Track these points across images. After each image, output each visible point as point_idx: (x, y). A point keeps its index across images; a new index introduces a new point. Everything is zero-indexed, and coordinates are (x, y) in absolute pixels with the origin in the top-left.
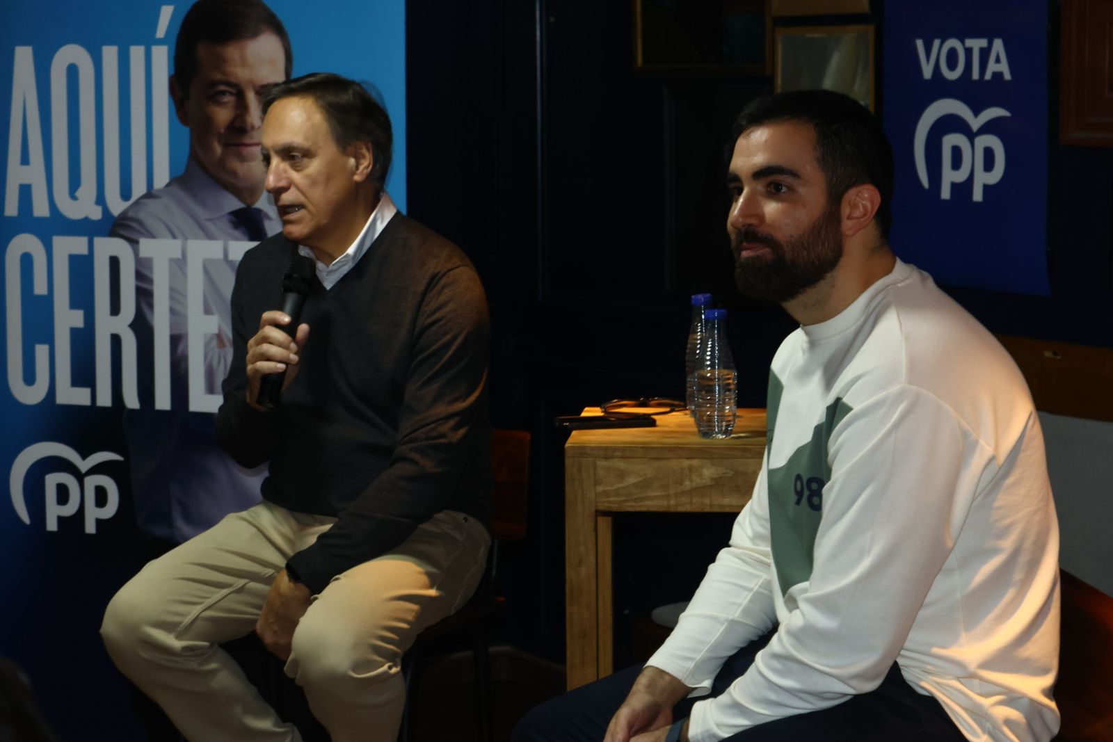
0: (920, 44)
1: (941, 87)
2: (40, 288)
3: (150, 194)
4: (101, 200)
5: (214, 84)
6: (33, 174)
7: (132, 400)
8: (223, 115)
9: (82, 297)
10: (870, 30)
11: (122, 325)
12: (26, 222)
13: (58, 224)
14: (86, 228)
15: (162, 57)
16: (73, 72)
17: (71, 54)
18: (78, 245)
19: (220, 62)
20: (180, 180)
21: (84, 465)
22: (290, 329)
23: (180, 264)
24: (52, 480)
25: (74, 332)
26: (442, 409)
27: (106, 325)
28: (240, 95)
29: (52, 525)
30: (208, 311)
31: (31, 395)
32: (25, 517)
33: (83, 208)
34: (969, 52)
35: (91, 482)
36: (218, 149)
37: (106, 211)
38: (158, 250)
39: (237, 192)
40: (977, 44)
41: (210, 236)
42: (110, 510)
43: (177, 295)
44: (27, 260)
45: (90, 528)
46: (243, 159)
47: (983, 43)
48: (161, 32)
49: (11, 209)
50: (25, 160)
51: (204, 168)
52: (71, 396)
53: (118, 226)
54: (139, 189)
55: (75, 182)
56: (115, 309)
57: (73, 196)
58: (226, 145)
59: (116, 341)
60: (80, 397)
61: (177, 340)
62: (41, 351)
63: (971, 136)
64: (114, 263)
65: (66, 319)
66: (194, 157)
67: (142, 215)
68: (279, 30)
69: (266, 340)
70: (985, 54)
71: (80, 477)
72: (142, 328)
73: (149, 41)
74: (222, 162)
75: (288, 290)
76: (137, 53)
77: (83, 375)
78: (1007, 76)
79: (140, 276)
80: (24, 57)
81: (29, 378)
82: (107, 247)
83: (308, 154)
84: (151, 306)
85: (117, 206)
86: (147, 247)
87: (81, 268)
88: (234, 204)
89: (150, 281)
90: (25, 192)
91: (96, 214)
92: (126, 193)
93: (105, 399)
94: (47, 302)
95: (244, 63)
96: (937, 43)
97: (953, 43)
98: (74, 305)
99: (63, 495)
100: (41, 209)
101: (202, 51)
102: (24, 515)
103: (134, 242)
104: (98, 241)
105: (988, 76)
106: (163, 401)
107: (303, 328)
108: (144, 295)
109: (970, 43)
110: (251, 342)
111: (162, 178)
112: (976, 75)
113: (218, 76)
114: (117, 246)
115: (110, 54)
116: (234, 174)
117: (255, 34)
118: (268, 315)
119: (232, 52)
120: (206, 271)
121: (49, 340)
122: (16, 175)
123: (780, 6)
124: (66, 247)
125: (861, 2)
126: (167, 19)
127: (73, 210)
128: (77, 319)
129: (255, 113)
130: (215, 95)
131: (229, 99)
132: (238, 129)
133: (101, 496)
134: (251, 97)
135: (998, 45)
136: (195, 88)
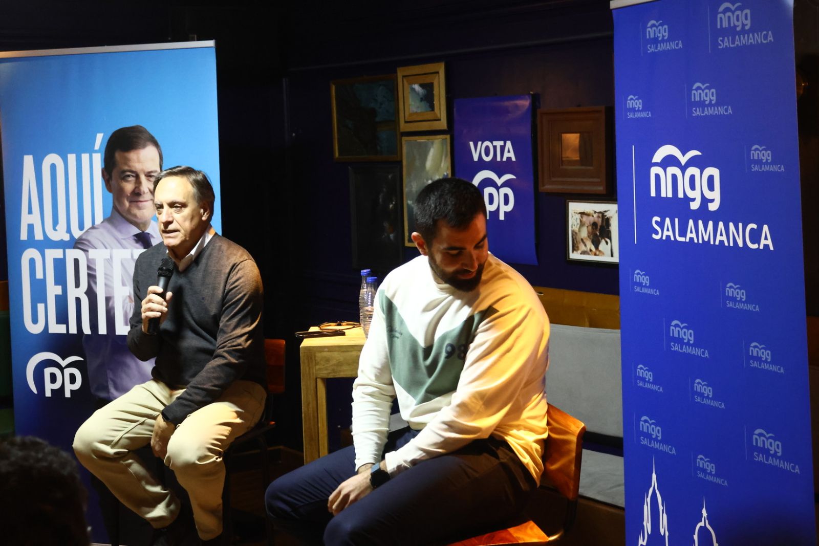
0: (471, 144)
2: (39, 275)
3: (93, 227)
4: (69, 230)
5: (124, 171)
6: (35, 219)
7: (87, 330)
8: (129, 187)
9: (60, 279)
10: (448, 137)
12: (31, 242)
13: (46, 244)
14: (62, 245)
15: (98, 161)
16: (53, 167)
17: (52, 158)
18: (58, 253)
19: (127, 161)
20: (109, 220)
21: (64, 363)
22: (163, 295)
23: (109, 261)
24: (48, 371)
25: (57, 296)
26: (239, 331)
27: (73, 293)
28: (137, 177)
29: (48, 394)
31: (35, 329)
32: (35, 391)
33: (60, 234)
34: (495, 147)
35: (68, 371)
36: (127, 204)
37: (72, 236)
39: (136, 224)
40: (499, 144)
41: (124, 247)
42: (78, 385)
43: (108, 276)
44: (32, 262)
45: (68, 394)
46: (139, 208)
47: (502, 143)
48: (97, 147)
49: (24, 236)
50: (30, 212)
51: (119, 212)
52: (58, 329)
53: (77, 244)
54: (88, 224)
55: (55, 222)
56: (77, 285)
57: (55, 229)
58: (131, 202)
59: (78, 300)
60: (61, 329)
61: (108, 299)
62: (41, 307)
63: (498, 188)
64: (76, 262)
66: (115, 208)
68: (156, 144)
69: (150, 301)
70: (503, 148)
71: (62, 369)
72: (91, 295)
73: (91, 151)
74: (129, 211)
75: (160, 275)
76: (85, 157)
77: (62, 318)
78: (514, 159)
79: (89, 268)
80: (28, 160)
81: (35, 320)
82: (72, 254)
84: (95, 283)
85: (77, 234)
86: (92, 253)
87: (60, 265)
88: (136, 231)
89: (95, 270)
90: (31, 227)
91: (67, 238)
92: (81, 227)
93: (73, 330)
94: (43, 282)
95: (139, 161)
96: (480, 143)
97: (487, 143)
98: (56, 283)
99: (53, 378)
100: (39, 236)
101: (118, 155)
102: (34, 389)
103: (86, 251)
104: (67, 251)
105: (504, 159)
106: (103, 330)
107: (169, 294)
108: (92, 277)
109: (495, 143)
110: (144, 302)
111: (99, 219)
112: (499, 159)
113: (126, 168)
114: (77, 253)
115: (72, 158)
116: (135, 216)
117: (144, 147)
118: (151, 288)
119: (133, 155)
120: (122, 264)
121: (44, 301)
122: (26, 219)
123: (404, 127)
124: (53, 254)
125: (443, 124)
126: (100, 140)
127: (55, 236)
128: (58, 290)
129: (146, 185)
130: (124, 178)
131: (132, 179)
132: (136, 194)
133: (73, 379)
134: (143, 178)
135: (509, 144)
136: (115, 174)
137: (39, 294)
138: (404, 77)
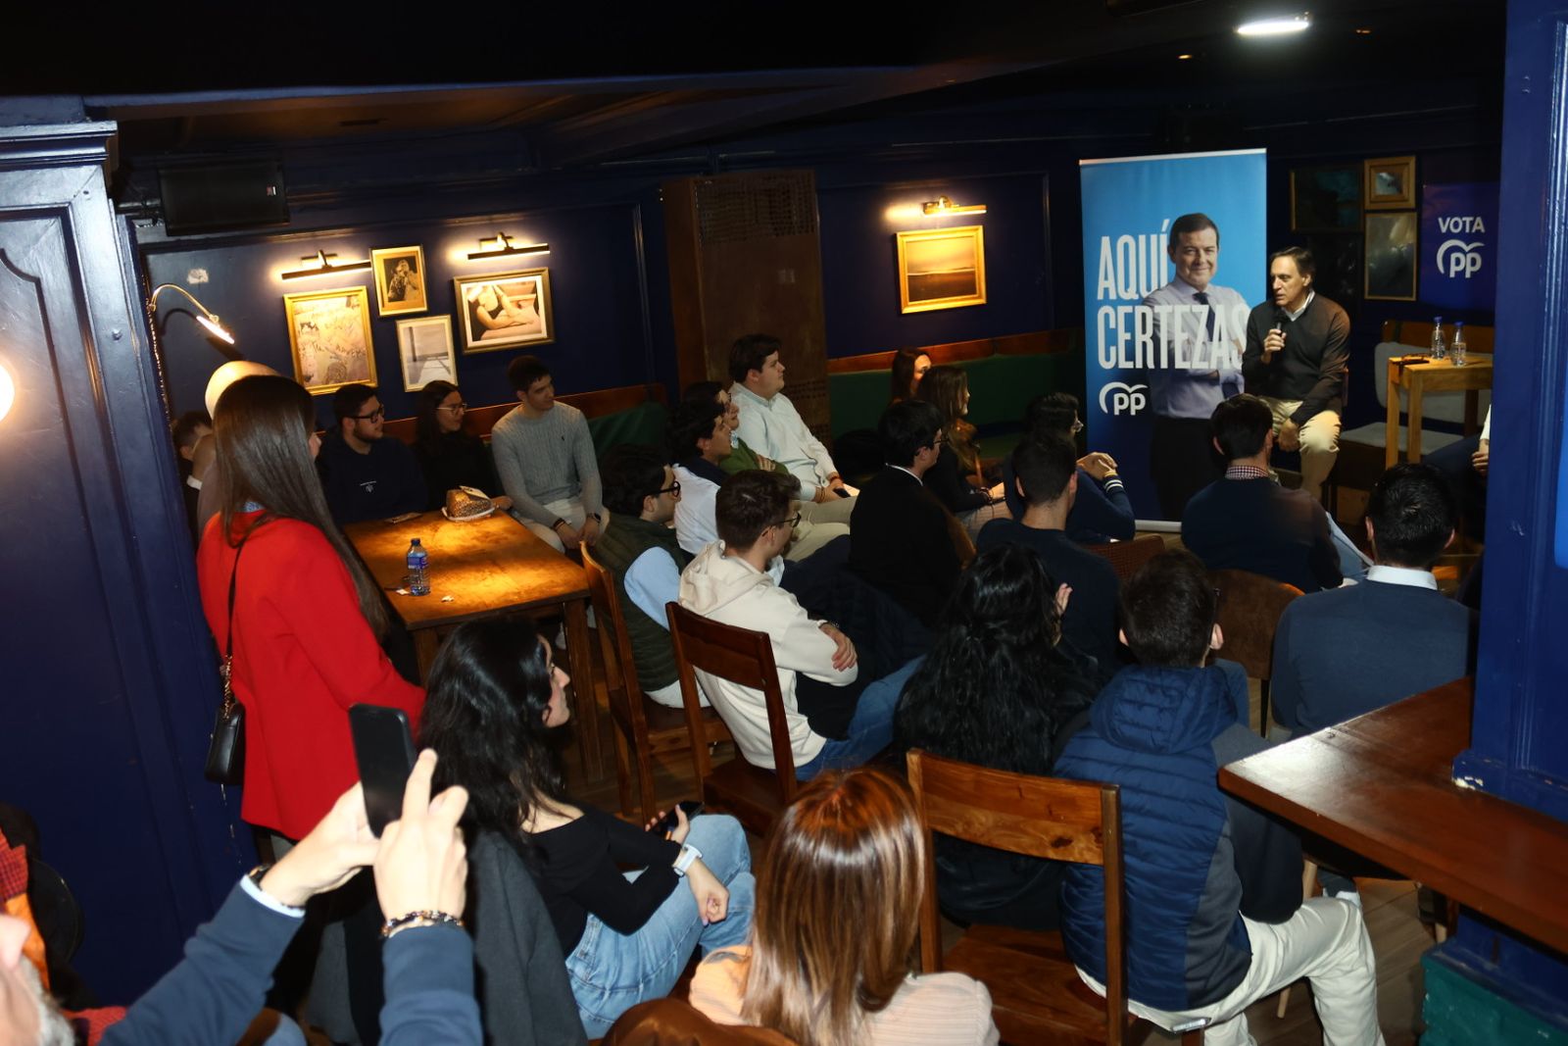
0: (1440, 220)
1: (1449, 235)
2: (1112, 325)
3: (1159, 289)
4: (1138, 292)
5: (1186, 247)
6: (1110, 284)
7: (1151, 365)
8: (1190, 259)
9: (1130, 327)
10: (1415, 214)
11: (1147, 338)
12: (1106, 301)
13: (1120, 302)
14: (1132, 303)
15: (1164, 240)
16: (1126, 246)
17: (1125, 239)
18: (1129, 309)
19: (1189, 239)
20: (1172, 283)
21: (1130, 390)
22: (1280, 335)
23: (1171, 314)
24: (1117, 397)
25: (1126, 341)
26: (1340, 360)
27: (1140, 338)
28: (1197, 251)
29: (1117, 413)
30: (1183, 331)
31: (1108, 365)
32: (1106, 411)
33: (1132, 295)
34: (1464, 223)
35: (1133, 396)
36: (1188, 271)
37: (1140, 296)
38: (1162, 310)
39: (1195, 287)
40: (1468, 220)
41: (1184, 303)
42: (1141, 406)
43: (1170, 325)
44: (1107, 316)
45: (1133, 413)
46: (1198, 274)
47: (1471, 219)
48: (1164, 229)
49: (1100, 296)
50: (1106, 278)
51: (1181, 277)
52: (1125, 365)
53: (1145, 302)
54: (1154, 287)
55: (1127, 286)
56: (1144, 331)
57: (1126, 291)
58: (1191, 270)
59: (1144, 344)
60: (1129, 365)
61: (1170, 343)
62: (1113, 349)
63: (1465, 253)
64: (1144, 315)
65: (1123, 336)
66: (1177, 274)
67: (1156, 297)
68: (1214, 226)
69: (1273, 339)
70: (1472, 223)
71: (1129, 394)
72: (1156, 339)
73: (1158, 232)
74: (1189, 276)
76: (1154, 237)
77: (1130, 356)
78: (1483, 231)
79: (1154, 319)
80: (1106, 241)
81: (1108, 359)
82: (1140, 310)
83: (1289, 277)
84: (1159, 330)
85: (1145, 294)
86: (1157, 309)
87: (1130, 319)
88: (1195, 291)
89: (1159, 321)
90: (1106, 290)
91: (1136, 297)
92: (1149, 289)
93: (1139, 365)
94: (1115, 330)
95: (1199, 239)
96: (1448, 219)
97: (1456, 219)
98: (1126, 331)
99: (1121, 401)
100: (1113, 296)
101: (1181, 235)
102: (1104, 408)
103: (1152, 307)
104: (1136, 307)
105: (1474, 231)
106: (1164, 365)
107: (1284, 334)
108: (1156, 326)
109: (1464, 219)
110: (1266, 340)
111: (1164, 283)
112: (1467, 230)
113: (1188, 244)
114: (1146, 309)
115: (1142, 238)
116: (1195, 280)
117: (1204, 228)
118: (1272, 331)
119: (1194, 235)
120: (1183, 316)
121: (1116, 344)
122: (1102, 284)
123: (1368, 205)
124: (1123, 310)
125: (1412, 203)
126: (1166, 224)
127: (1125, 296)
128: (1128, 336)
129: (1204, 257)
130: (1186, 252)
131: (1193, 253)
132: (1196, 264)
133: (1138, 401)
134: (1202, 252)
135: (1479, 220)
136: (1178, 250)
137: (1112, 338)
138: (1371, 167)
